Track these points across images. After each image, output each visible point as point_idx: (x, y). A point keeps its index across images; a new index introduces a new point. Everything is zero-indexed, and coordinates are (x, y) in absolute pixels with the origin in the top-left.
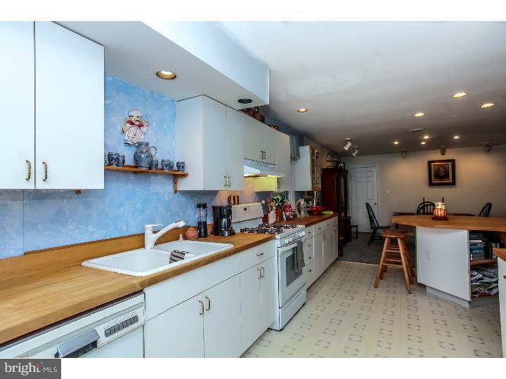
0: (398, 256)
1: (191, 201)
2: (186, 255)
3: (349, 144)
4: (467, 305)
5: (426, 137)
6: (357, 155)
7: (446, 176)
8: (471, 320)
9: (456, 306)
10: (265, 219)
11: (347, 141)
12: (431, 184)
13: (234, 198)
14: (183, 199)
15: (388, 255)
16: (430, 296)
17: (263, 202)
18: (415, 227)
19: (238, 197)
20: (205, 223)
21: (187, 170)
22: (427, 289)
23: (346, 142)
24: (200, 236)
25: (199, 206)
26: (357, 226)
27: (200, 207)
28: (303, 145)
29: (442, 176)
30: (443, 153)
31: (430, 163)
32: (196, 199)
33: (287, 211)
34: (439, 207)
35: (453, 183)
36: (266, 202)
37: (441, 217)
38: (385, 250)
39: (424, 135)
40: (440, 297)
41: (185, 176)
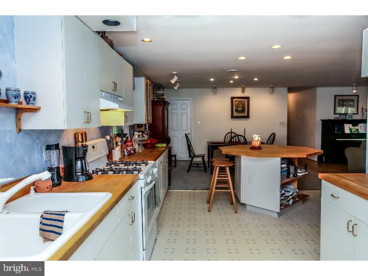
0: (226, 182)
1: (37, 141)
2: (66, 215)
3: (176, 78)
4: (276, 215)
5: (236, 77)
6: (178, 88)
7: (243, 111)
8: (282, 227)
9: (270, 217)
10: (110, 156)
11: (174, 75)
12: (233, 117)
13: (82, 134)
14: (28, 141)
15: (219, 182)
16: (250, 212)
17: (108, 138)
18: (240, 157)
19: (85, 133)
20: (58, 168)
21: (38, 104)
22: (247, 206)
23: (172, 76)
24: (54, 186)
25: (49, 148)
26: (175, 156)
27: (51, 149)
28: (138, 77)
29: (240, 110)
30: (243, 92)
31: (232, 98)
32: (42, 139)
33: (128, 146)
34: (256, 139)
35: (248, 117)
36: (111, 138)
37: (257, 147)
38: (216, 178)
39: (234, 75)
40: (258, 212)
41: (36, 110)
